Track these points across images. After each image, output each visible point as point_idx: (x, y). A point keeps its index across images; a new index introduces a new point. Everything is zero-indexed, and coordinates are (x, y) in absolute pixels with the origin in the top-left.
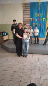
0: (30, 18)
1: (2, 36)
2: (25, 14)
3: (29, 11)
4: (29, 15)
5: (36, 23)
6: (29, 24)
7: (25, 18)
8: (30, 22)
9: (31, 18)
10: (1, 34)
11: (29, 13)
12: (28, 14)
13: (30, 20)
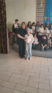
2: (38, 13)
7: (38, 17)
8: (44, 21)
11: (44, 11)
12: (43, 13)
13: (44, 19)
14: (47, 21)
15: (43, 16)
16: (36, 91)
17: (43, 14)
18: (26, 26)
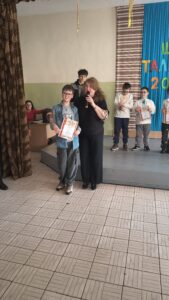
0: (141, 59)
1: (40, 122)
3: (139, 36)
4: (139, 49)
5: (165, 79)
6: (137, 83)
7: (121, 60)
8: (141, 73)
9: (144, 62)
10: (39, 116)
11: (139, 42)
12: (136, 46)
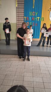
0: (24, 17)
3: (23, 9)
5: (31, 23)
7: (18, 16)
8: (24, 21)
9: (25, 17)
13: (24, 18)
14: (27, 20)
15: (23, 15)
16: (32, 91)
17: (23, 13)
18: (26, 27)
